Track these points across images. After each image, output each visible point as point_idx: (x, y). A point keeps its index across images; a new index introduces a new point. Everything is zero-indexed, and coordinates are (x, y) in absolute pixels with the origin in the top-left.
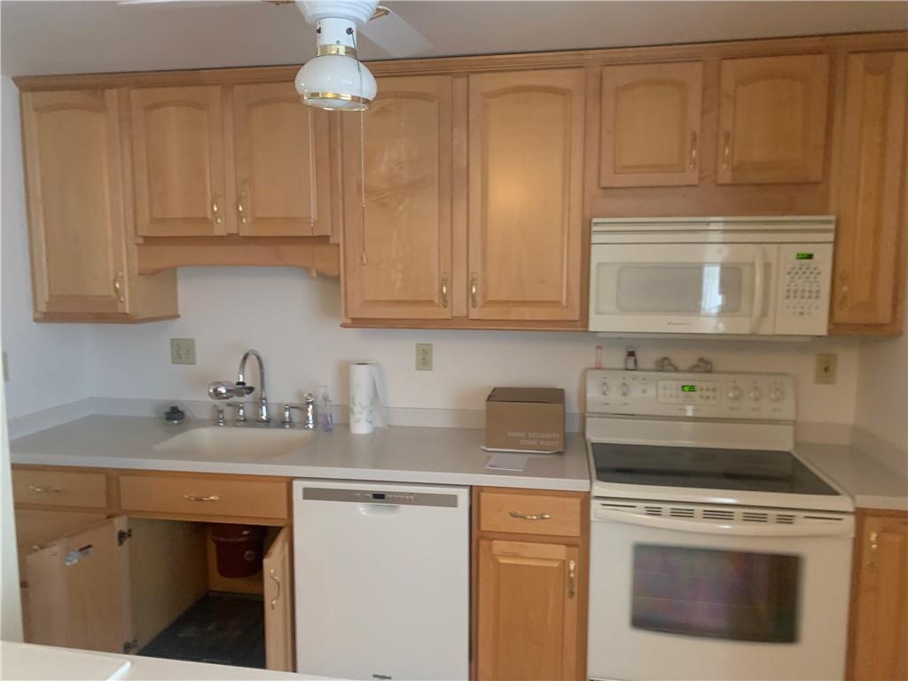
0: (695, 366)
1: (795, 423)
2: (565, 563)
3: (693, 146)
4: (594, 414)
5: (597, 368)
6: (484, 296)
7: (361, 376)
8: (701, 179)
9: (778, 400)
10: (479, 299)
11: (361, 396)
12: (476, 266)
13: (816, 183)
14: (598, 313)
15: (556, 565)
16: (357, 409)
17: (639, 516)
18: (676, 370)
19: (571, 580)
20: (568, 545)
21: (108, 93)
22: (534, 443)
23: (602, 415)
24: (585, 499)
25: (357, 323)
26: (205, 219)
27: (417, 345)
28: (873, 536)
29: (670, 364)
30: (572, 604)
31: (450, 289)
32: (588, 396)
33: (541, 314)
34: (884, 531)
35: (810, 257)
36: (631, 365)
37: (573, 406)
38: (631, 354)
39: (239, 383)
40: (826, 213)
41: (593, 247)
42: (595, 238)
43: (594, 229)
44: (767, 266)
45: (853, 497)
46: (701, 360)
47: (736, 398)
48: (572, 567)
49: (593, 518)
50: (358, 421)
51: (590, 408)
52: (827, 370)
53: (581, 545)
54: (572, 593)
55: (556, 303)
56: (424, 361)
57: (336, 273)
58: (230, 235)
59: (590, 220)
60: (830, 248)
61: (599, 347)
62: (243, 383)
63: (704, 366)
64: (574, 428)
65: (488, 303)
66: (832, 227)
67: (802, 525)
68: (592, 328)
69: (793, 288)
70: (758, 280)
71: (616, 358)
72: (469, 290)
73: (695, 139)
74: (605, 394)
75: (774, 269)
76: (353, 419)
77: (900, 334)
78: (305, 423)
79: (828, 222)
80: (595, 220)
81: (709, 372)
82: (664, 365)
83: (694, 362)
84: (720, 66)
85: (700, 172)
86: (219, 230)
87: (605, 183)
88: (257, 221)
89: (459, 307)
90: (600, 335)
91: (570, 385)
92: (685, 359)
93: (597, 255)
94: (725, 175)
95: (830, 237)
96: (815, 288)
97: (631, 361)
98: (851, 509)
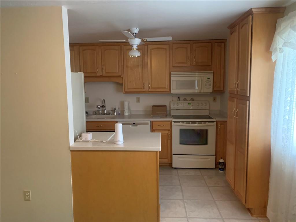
0: (191, 100)
1: (209, 110)
2: (168, 134)
3: (189, 59)
4: (172, 109)
5: (173, 101)
6: (151, 87)
7: (126, 104)
8: (190, 65)
9: (206, 105)
10: (150, 88)
11: (126, 107)
12: (150, 81)
13: (210, 66)
14: (172, 89)
15: (166, 134)
16: (126, 110)
17: (181, 124)
18: (187, 101)
19: (169, 137)
20: (168, 130)
21: (75, 47)
22: (161, 114)
23: (173, 110)
24: (171, 122)
25: (126, 93)
26: (95, 72)
27: (137, 97)
28: (219, 125)
29: (186, 100)
30: (169, 141)
31: (145, 86)
32: (171, 106)
33: (162, 90)
34: (221, 124)
35: (209, 78)
36: (179, 100)
37: (168, 109)
38: (179, 98)
39: (102, 105)
40: (212, 71)
41: (171, 77)
42: (172, 76)
43: (172, 74)
44: (202, 80)
45: (216, 119)
46: (192, 98)
47: (198, 105)
48: (169, 134)
49: (172, 125)
50: (126, 113)
51: (171, 108)
52: (215, 100)
53: (171, 130)
54: (169, 139)
55: (165, 88)
56: (138, 100)
57: (122, 83)
58: (101, 76)
59: (171, 73)
60: (212, 77)
61: (173, 97)
62: (103, 105)
63: (192, 100)
64: (168, 113)
65: (152, 88)
66: (213, 73)
67: (207, 124)
68: (172, 92)
69: (206, 84)
70: (200, 83)
71: (176, 99)
72: (148, 86)
73: (189, 58)
74: (174, 105)
75: (203, 81)
76: (125, 112)
77: (225, 92)
78: (114, 114)
79: (212, 72)
80: (172, 72)
81: (193, 101)
82: (185, 100)
83: (191, 99)
84: (193, 45)
85: (190, 63)
86: (98, 75)
87: (173, 66)
88: (106, 73)
89: (146, 89)
90: (173, 94)
91: (167, 104)
92: (189, 98)
93: (172, 79)
94: (194, 64)
95: (212, 75)
96: (210, 84)
97: (179, 99)
98: (215, 121)
